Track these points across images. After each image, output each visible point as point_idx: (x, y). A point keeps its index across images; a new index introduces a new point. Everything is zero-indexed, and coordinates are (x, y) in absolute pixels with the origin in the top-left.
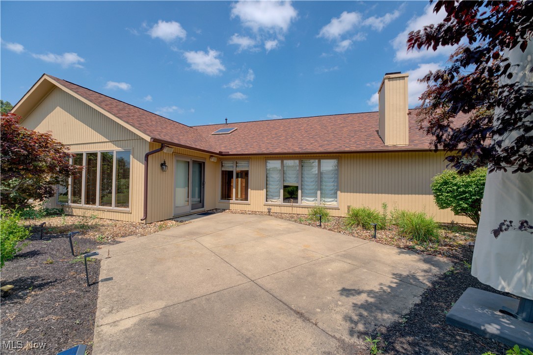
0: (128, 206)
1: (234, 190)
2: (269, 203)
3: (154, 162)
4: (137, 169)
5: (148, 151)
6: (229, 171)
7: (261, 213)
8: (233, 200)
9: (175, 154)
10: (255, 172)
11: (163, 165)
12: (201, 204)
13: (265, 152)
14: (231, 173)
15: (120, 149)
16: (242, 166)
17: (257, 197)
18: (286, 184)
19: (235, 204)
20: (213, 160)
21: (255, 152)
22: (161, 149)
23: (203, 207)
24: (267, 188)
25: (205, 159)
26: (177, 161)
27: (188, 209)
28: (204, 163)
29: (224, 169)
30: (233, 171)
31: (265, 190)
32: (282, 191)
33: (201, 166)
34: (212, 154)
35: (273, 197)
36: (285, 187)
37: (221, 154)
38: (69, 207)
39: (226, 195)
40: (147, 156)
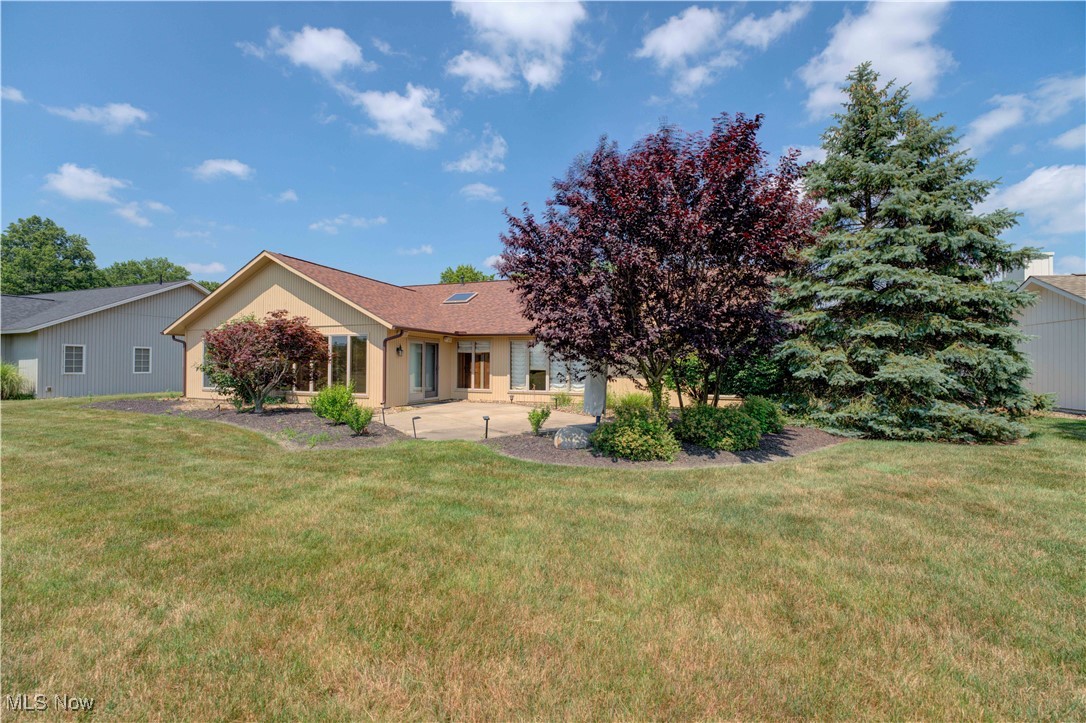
0: (364, 391)
1: (473, 376)
2: (514, 390)
3: (392, 347)
4: (374, 355)
5: (386, 337)
6: (467, 354)
7: (504, 402)
8: (472, 388)
9: (411, 337)
10: (498, 354)
11: (399, 350)
12: (434, 392)
13: (508, 332)
14: (468, 356)
15: (354, 334)
16: (482, 348)
17: (499, 383)
18: (533, 368)
19: (473, 393)
20: (447, 340)
21: (496, 332)
22: (401, 334)
23: (437, 395)
24: (511, 374)
25: (438, 339)
26: (411, 345)
27: (421, 396)
28: (437, 345)
29: (460, 351)
30: (470, 354)
31: (509, 376)
32: (528, 377)
33: (434, 348)
34: (446, 335)
35: (518, 383)
36: (533, 372)
37: (457, 334)
38: (294, 395)
39: (464, 383)
40: (385, 341)
